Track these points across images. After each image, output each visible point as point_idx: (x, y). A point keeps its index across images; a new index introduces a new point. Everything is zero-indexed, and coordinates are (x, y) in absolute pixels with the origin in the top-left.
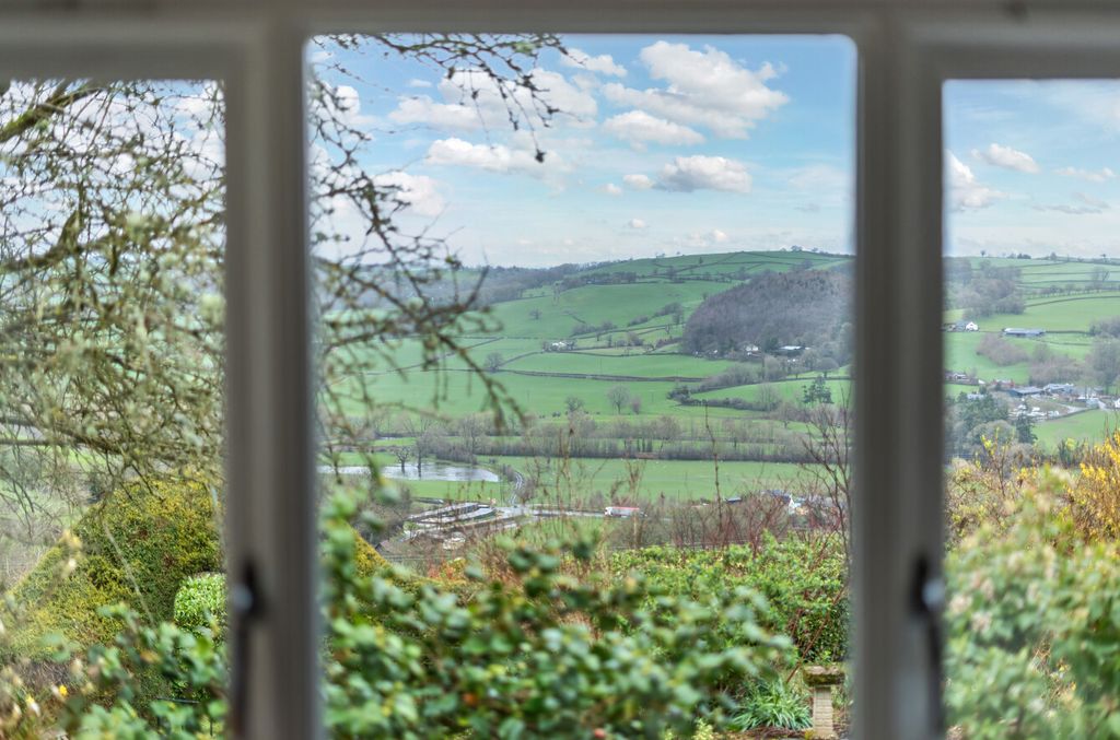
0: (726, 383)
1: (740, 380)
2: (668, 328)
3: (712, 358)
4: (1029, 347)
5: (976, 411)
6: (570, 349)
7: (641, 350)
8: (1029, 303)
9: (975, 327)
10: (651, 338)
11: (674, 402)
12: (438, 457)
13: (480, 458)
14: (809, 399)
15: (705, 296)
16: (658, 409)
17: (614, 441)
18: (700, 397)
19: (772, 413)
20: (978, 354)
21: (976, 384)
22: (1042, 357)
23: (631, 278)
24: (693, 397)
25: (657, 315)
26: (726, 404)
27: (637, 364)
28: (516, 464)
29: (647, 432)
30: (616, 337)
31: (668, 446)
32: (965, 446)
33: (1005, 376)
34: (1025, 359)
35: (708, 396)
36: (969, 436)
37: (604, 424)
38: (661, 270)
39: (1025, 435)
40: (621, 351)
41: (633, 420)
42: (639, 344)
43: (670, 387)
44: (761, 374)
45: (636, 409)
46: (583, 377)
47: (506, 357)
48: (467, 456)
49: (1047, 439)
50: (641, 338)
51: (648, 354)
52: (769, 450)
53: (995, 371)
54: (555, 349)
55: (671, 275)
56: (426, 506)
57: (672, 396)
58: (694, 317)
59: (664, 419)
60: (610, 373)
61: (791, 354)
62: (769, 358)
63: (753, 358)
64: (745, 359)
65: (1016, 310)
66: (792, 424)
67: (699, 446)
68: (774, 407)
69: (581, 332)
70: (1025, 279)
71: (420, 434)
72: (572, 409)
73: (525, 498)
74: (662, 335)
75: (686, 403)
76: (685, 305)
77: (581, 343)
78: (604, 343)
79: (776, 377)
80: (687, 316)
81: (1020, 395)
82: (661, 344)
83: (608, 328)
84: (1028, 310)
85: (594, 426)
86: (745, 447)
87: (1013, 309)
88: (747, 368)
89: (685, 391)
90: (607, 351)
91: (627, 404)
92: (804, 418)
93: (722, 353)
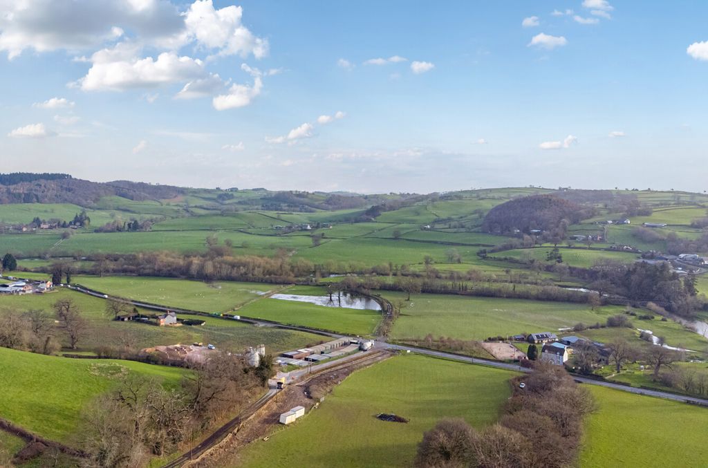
0: (505, 248)
2: (476, 220)
3: (497, 235)
5: (657, 274)
6: (432, 229)
7: (464, 230)
9: (629, 222)
10: (469, 224)
11: (479, 258)
14: (551, 259)
15: (493, 206)
16: (471, 262)
17: (446, 282)
18: (492, 255)
21: (637, 252)
23: (460, 198)
24: (488, 255)
25: (470, 214)
26: (506, 260)
27: (463, 237)
30: (452, 223)
31: (476, 287)
32: (652, 293)
35: (496, 255)
36: (654, 288)
37: (444, 271)
38: (474, 195)
40: (455, 230)
41: (456, 268)
42: (463, 227)
43: (477, 249)
44: (523, 244)
45: (459, 261)
47: (402, 232)
49: (705, 293)
50: (464, 224)
51: (467, 232)
52: (533, 291)
54: (425, 229)
57: (478, 254)
58: (488, 215)
61: (536, 234)
63: (519, 236)
64: (514, 236)
65: (648, 214)
66: (542, 273)
67: (494, 287)
68: (532, 262)
69: (437, 221)
72: (427, 263)
74: (474, 223)
75: (486, 259)
76: (484, 209)
77: (437, 226)
78: (447, 226)
79: (530, 246)
80: (485, 215)
81: (667, 259)
82: (473, 227)
84: (653, 214)
86: (520, 289)
87: (646, 213)
88: (515, 241)
89: (485, 252)
90: (449, 230)
91: (455, 259)
92: (549, 269)
93: (502, 233)
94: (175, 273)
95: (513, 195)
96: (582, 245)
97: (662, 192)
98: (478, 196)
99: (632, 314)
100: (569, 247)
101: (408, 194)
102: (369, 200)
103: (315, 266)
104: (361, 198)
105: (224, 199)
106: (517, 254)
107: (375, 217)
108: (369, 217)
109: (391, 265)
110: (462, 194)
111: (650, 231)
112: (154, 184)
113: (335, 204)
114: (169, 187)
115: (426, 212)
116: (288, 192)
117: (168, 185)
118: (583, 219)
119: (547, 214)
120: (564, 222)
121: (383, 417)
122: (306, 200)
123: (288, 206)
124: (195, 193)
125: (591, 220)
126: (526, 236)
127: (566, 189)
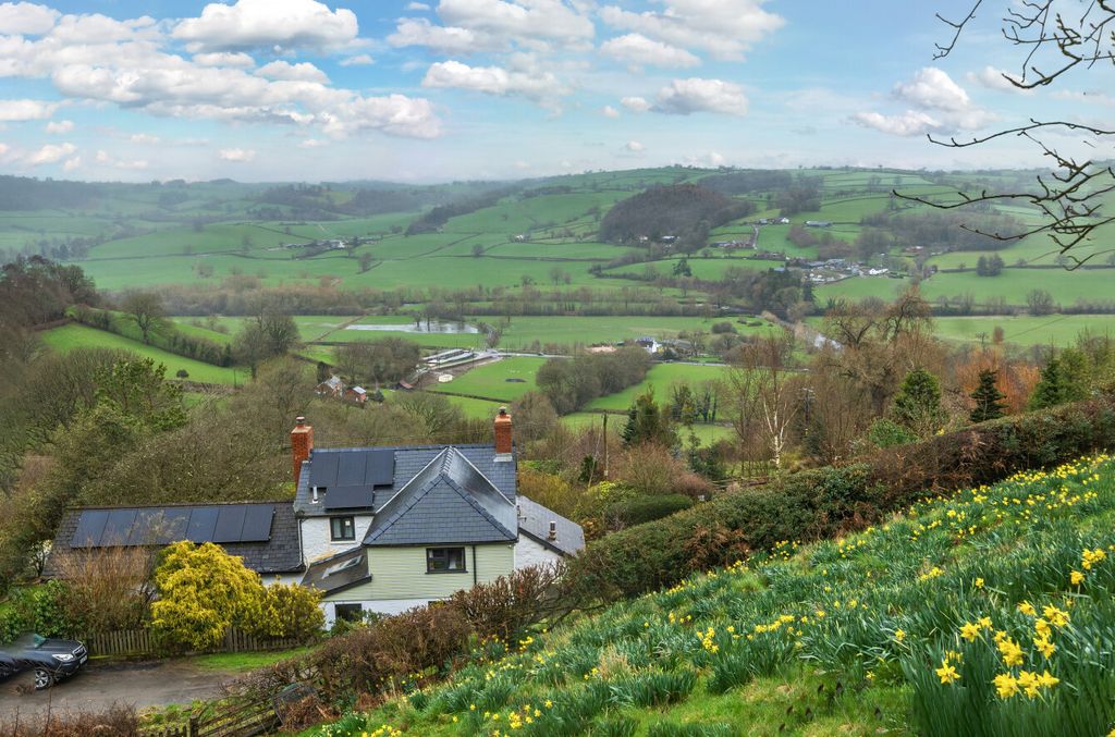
0: (626, 262)
1: (635, 260)
2: (590, 224)
3: (618, 244)
4: (819, 234)
5: (779, 281)
6: (527, 240)
7: (571, 240)
8: (823, 203)
9: (787, 221)
10: (580, 231)
11: (590, 276)
12: (441, 318)
13: (466, 318)
14: (677, 272)
15: (616, 201)
16: (582, 281)
17: (550, 304)
18: (608, 272)
19: (653, 283)
20: (788, 239)
21: (784, 259)
22: (827, 241)
23: (567, 190)
24: (604, 272)
25: (585, 215)
26: (624, 276)
27: (570, 249)
28: (488, 321)
29: (572, 298)
30: (557, 231)
31: (585, 307)
32: (771, 303)
33: (801, 255)
34: (816, 243)
35: (614, 272)
36: (774, 296)
37: (547, 293)
38: (589, 183)
39: (809, 297)
40: (560, 240)
41: (563, 289)
42: (571, 235)
43: (590, 265)
44: (648, 256)
45: (568, 281)
46: (535, 259)
47: (485, 247)
48: (458, 316)
49: (822, 298)
50: (572, 231)
51: (577, 242)
52: (647, 308)
53: (797, 250)
54: (517, 240)
55: (594, 186)
56: (430, 351)
57: (590, 271)
58: (607, 217)
59: (583, 290)
60: (551, 256)
61: (668, 241)
62: (654, 245)
63: (644, 245)
64: (639, 245)
65: (815, 209)
66: (664, 289)
67: (604, 306)
68: (654, 278)
69: (534, 228)
70: (825, 184)
71: (430, 301)
72: (525, 283)
73: (493, 344)
74: (586, 229)
75: (600, 276)
76: (603, 207)
77: (534, 235)
78: (549, 235)
79: (658, 258)
80: (603, 215)
81: (811, 267)
82: (586, 235)
83: (552, 225)
84: (823, 208)
85: (539, 295)
86: (633, 306)
87: (813, 208)
88: (640, 252)
89: (599, 268)
90: (551, 241)
91: (563, 277)
93: (623, 242)
94: (205, 310)
99: (744, 322)
100: (705, 257)
103: (384, 293)
107: (440, 225)
108: (432, 226)
109: (480, 288)
113: (368, 207)
115: (517, 214)
118: (733, 218)
120: (704, 224)
121: (509, 381)
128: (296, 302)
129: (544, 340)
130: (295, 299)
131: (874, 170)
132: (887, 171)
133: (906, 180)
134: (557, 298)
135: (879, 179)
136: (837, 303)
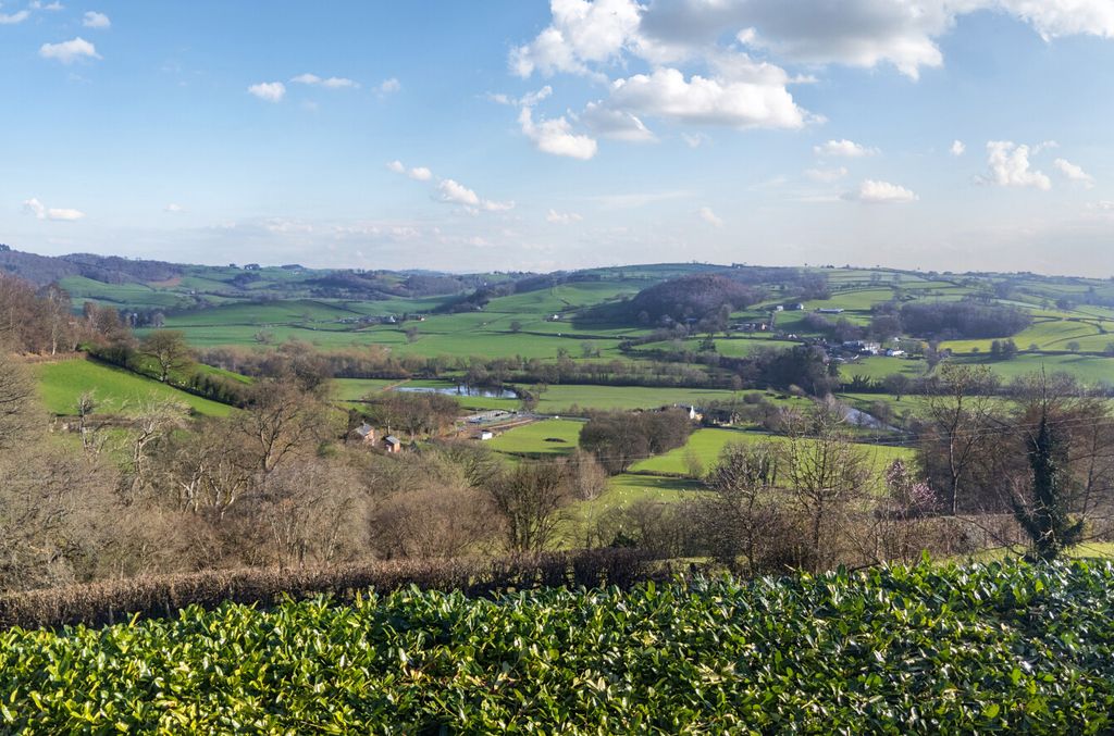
0: (650, 340)
1: (661, 338)
4: (831, 319)
6: (561, 319)
8: (832, 293)
9: (802, 307)
11: (620, 351)
12: (480, 385)
13: (504, 384)
14: (703, 350)
15: (640, 289)
16: (610, 355)
17: (584, 374)
18: (637, 348)
19: (680, 359)
23: (597, 278)
24: (632, 348)
26: (652, 352)
28: (525, 387)
29: (600, 369)
31: (616, 378)
32: (797, 378)
35: (641, 348)
37: (580, 365)
39: (834, 373)
40: (591, 320)
41: (594, 362)
42: (601, 316)
43: (620, 342)
44: (673, 335)
45: (598, 355)
47: (522, 325)
48: (497, 382)
49: (847, 374)
50: (602, 313)
52: (678, 380)
54: (552, 320)
56: (470, 412)
57: (619, 348)
59: (612, 361)
61: (690, 322)
63: (669, 326)
64: (664, 326)
65: (827, 298)
66: (692, 365)
67: (635, 377)
68: (682, 355)
69: (567, 309)
70: (830, 280)
71: (470, 369)
72: (560, 355)
73: (530, 408)
74: (615, 312)
75: (629, 351)
77: (567, 316)
79: (682, 336)
80: (630, 300)
84: (832, 297)
85: (573, 365)
86: (664, 377)
87: (825, 297)
88: (664, 331)
89: (629, 344)
90: (583, 321)
91: (594, 352)
92: (699, 361)
95: (668, 274)
96: (742, 335)
97: (864, 269)
98: (621, 276)
99: (772, 395)
100: (728, 338)
101: (521, 273)
102: (466, 283)
103: (428, 360)
104: (454, 280)
105: (245, 282)
106: (665, 347)
107: (481, 305)
108: (474, 305)
109: (518, 357)
110: (597, 273)
111: (822, 317)
112: (132, 258)
113: (418, 288)
114: (158, 264)
115: (550, 297)
116: (346, 272)
117: (157, 260)
118: (749, 304)
119: (706, 298)
120: (725, 308)
121: (548, 440)
122: (374, 283)
123: (350, 291)
124: (199, 271)
125: (758, 306)
126: (679, 326)
127: (741, 265)
128: (345, 365)
129: (582, 406)
130: (344, 362)
131: (873, 270)
132: (884, 270)
133: (904, 278)
134: (589, 369)
135: (880, 276)
136: (862, 379)
